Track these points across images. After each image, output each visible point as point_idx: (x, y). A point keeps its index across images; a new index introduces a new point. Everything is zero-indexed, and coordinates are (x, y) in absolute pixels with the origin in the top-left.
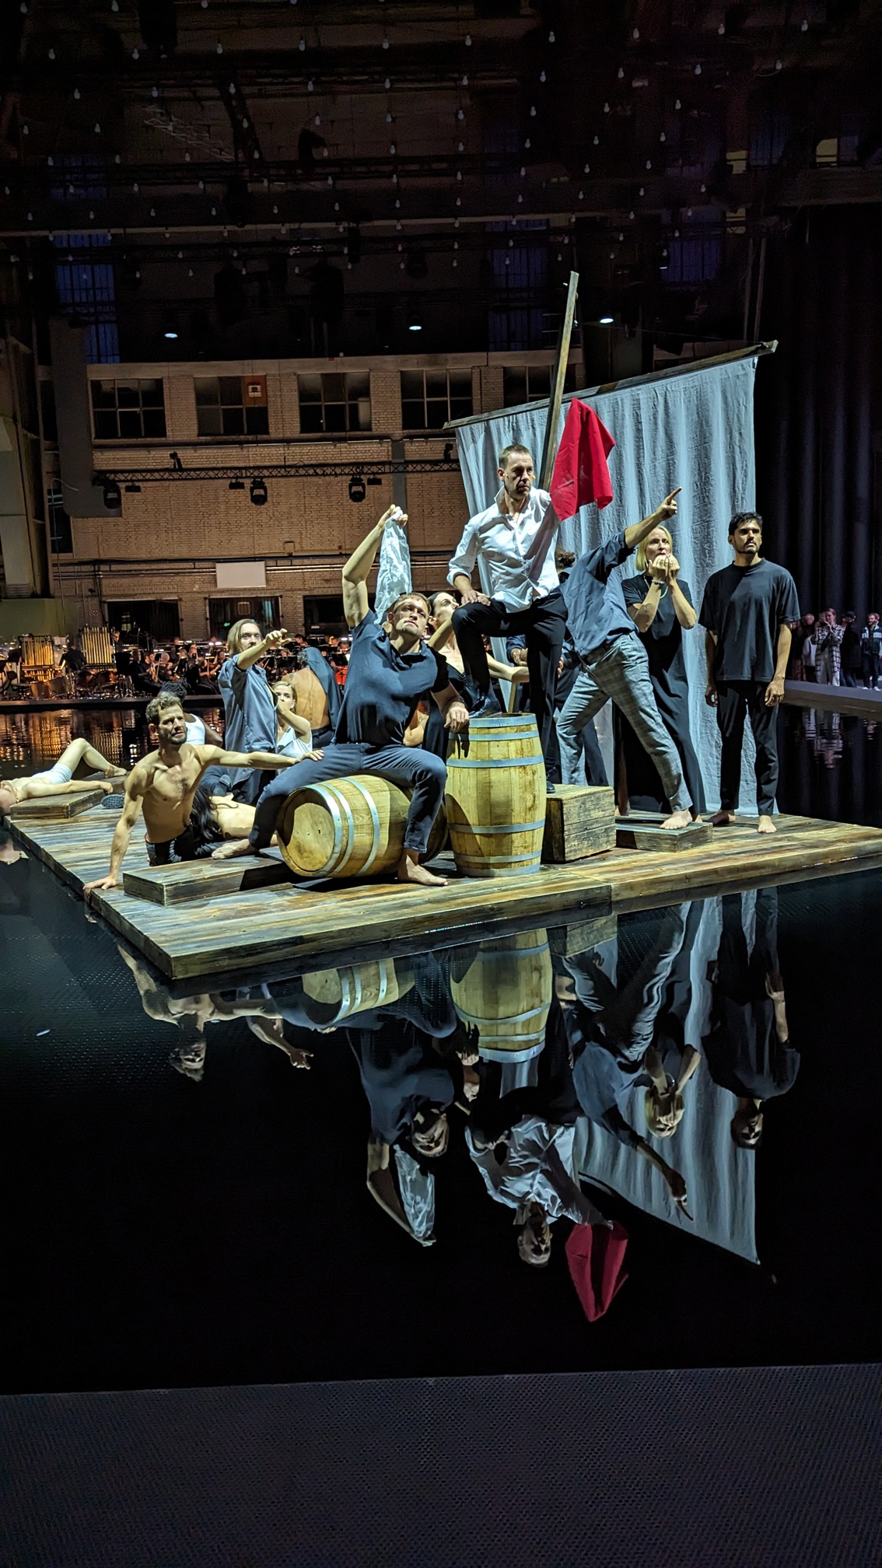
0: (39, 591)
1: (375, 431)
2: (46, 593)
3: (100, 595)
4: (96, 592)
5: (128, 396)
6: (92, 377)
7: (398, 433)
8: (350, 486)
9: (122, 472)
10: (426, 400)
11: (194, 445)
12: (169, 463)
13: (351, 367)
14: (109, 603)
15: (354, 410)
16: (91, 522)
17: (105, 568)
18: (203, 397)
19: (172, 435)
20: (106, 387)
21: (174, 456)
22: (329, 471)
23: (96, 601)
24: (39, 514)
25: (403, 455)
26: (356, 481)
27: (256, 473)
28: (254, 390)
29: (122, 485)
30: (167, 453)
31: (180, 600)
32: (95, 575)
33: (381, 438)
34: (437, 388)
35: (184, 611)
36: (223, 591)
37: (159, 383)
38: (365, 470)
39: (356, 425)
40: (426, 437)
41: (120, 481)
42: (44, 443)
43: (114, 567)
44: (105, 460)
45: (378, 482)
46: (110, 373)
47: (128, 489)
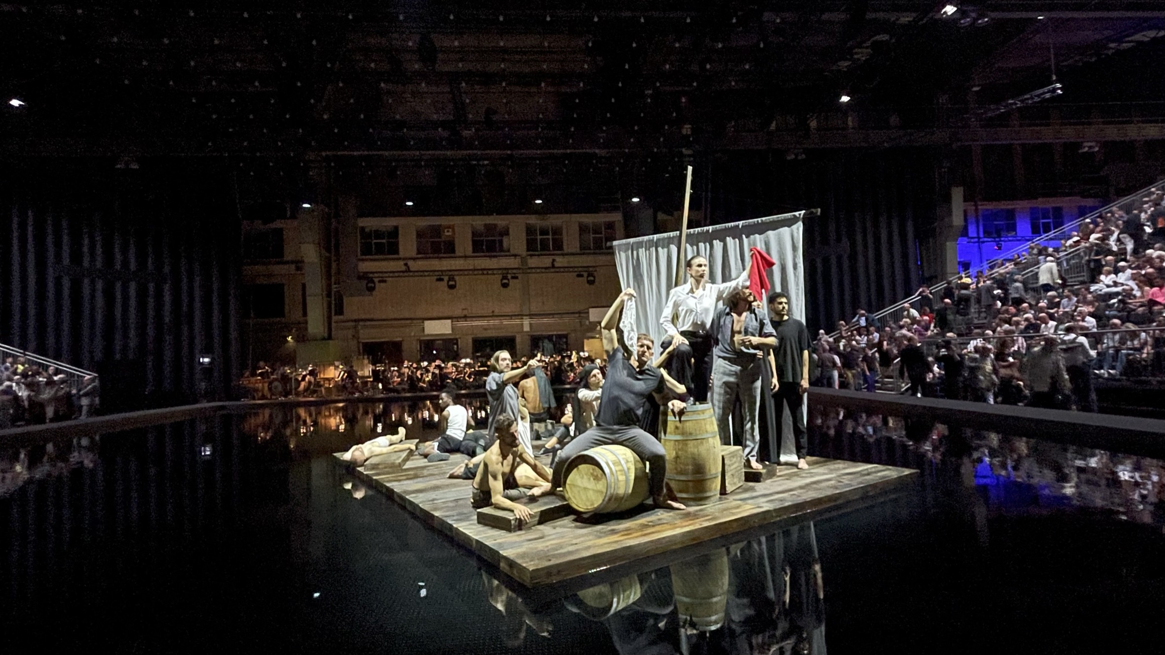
0: (326, 335)
1: (512, 252)
2: (330, 337)
3: (359, 338)
4: (355, 337)
5: (378, 234)
6: (361, 225)
7: (524, 253)
8: (502, 280)
9: (376, 272)
10: (539, 237)
11: (414, 259)
12: (404, 268)
13: (500, 221)
14: (363, 343)
15: (501, 242)
16: (356, 299)
17: (361, 323)
18: (420, 235)
19: (402, 253)
20: (367, 230)
21: (406, 264)
22: (490, 272)
23: (355, 342)
24: (329, 295)
25: (527, 265)
26: (505, 278)
27: (450, 273)
28: (448, 231)
29: (376, 280)
30: (402, 263)
31: (403, 341)
32: (355, 327)
33: (515, 256)
34: (544, 232)
35: (405, 346)
36: (428, 335)
37: (396, 228)
38: (510, 271)
39: (502, 250)
40: (538, 255)
41: (375, 277)
42: (333, 258)
43: (368, 323)
44: (366, 266)
45: (516, 278)
46: (370, 223)
47: (380, 282)
